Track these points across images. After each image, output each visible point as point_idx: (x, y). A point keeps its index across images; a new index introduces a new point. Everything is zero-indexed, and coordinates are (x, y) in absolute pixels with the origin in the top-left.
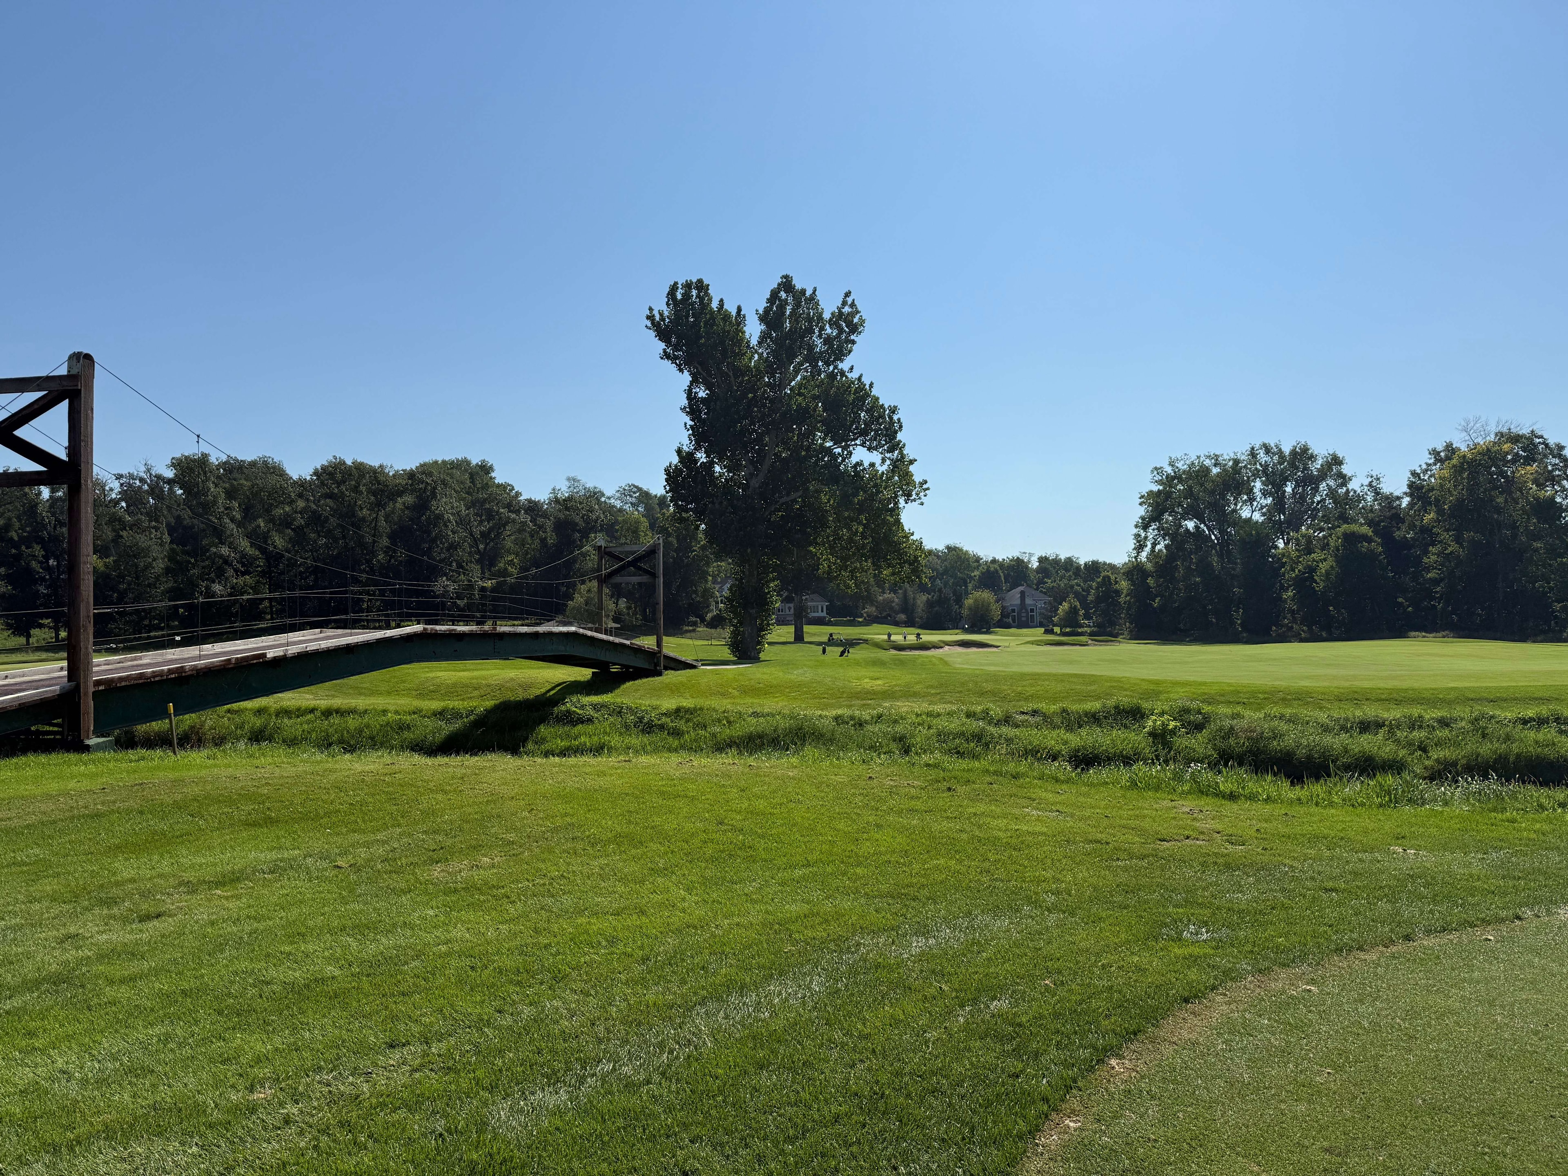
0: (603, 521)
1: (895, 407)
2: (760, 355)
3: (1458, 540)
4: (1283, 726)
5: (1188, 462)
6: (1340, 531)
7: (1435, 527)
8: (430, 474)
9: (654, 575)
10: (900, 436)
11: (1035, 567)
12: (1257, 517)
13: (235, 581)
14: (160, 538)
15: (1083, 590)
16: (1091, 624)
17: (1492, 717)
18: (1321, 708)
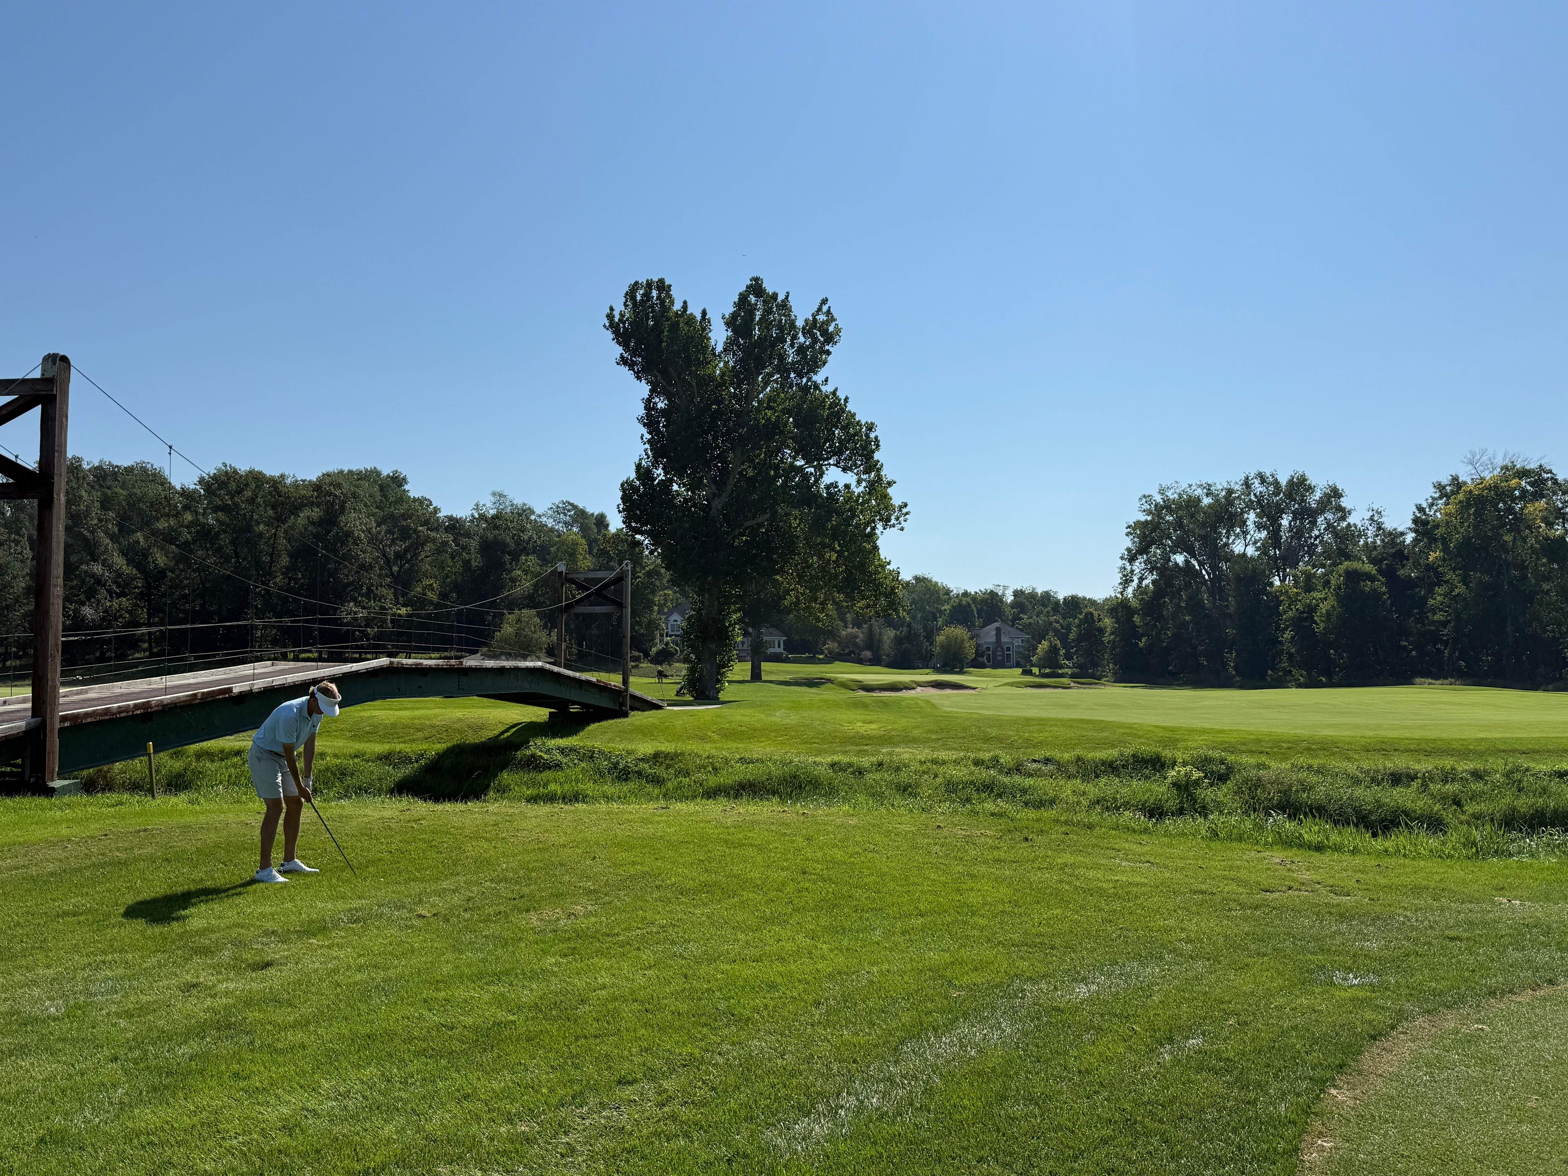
0: (536, 542)
1: (872, 424)
2: (726, 363)
3: (1465, 581)
4: (1313, 779)
5: (1178, 491)
6: (1342, 568)
7: (1439, 566)
8: (339, 486)
9: (621, 605)
10: (877, 456)
11: (1009, 601)
12: (1251, 551)
13: (108, 604)
14: (21, 553)
15: (1062, 627)
16: (1071, 665)
17: (1527, 770)
18: (1349, 759)
